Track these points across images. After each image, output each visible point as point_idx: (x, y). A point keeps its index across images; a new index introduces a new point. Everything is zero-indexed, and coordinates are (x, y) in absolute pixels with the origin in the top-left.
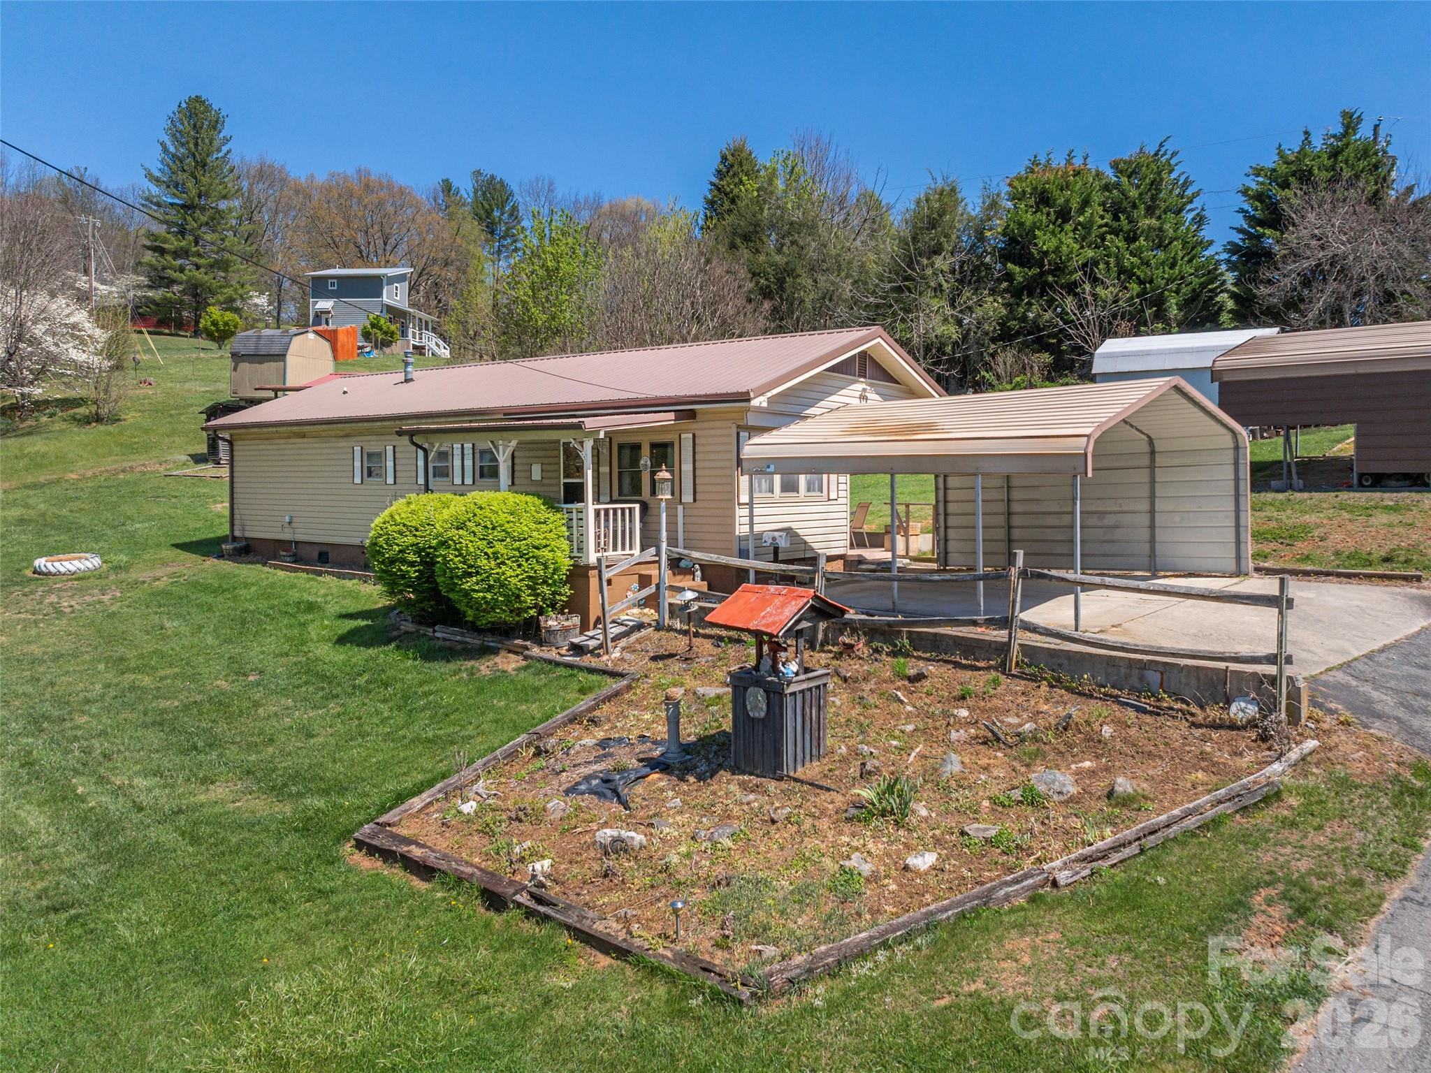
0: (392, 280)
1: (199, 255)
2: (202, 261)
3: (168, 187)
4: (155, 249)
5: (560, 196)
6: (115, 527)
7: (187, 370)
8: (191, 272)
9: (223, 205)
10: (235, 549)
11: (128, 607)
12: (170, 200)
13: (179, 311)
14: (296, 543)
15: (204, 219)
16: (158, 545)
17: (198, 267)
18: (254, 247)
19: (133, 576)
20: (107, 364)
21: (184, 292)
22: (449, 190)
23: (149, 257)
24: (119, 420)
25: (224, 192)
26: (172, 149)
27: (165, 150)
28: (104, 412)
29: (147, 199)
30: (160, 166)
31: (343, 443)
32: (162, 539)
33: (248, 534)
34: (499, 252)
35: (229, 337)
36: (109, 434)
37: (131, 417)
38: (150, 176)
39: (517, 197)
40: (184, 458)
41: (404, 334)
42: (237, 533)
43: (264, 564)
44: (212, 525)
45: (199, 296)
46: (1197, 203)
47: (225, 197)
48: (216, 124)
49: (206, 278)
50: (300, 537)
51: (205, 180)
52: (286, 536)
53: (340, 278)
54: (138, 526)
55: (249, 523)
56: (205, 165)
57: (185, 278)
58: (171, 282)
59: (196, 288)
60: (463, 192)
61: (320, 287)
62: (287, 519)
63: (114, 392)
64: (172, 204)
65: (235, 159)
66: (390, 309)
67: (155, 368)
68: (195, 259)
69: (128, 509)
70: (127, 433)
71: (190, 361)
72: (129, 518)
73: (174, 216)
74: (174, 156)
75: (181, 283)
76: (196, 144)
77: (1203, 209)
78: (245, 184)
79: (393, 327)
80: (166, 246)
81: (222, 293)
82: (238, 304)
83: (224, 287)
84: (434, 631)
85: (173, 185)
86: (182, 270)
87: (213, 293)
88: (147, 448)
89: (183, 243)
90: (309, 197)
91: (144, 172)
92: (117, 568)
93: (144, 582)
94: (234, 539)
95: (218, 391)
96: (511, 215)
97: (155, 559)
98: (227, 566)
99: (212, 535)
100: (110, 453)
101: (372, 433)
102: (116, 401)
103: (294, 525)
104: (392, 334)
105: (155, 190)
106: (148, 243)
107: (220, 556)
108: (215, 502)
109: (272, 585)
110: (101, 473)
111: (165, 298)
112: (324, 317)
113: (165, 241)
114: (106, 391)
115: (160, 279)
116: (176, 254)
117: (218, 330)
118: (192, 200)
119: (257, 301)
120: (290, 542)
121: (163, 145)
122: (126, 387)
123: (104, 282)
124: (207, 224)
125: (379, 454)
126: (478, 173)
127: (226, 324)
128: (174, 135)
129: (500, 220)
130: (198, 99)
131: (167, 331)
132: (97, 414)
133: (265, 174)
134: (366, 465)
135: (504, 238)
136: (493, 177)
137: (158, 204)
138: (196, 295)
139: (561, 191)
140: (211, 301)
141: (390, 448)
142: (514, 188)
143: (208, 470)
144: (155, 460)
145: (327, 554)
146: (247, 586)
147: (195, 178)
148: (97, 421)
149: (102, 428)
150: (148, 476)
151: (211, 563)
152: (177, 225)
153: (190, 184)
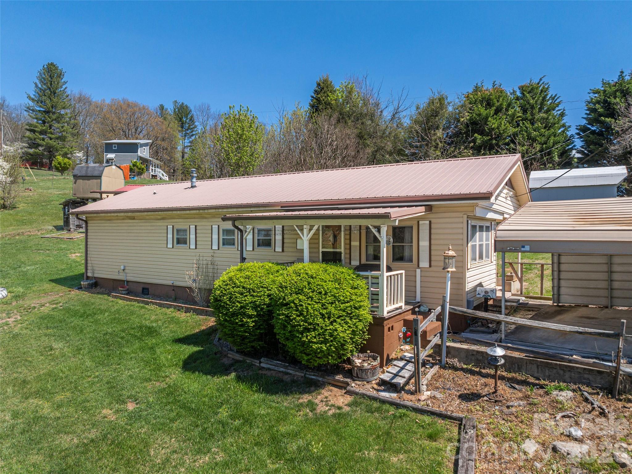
0: (142, 145)
1: (52, 133)
2: (53, 136)
3: (38, 102)
4: (31, 131)
5: (212, 112)
6: (15, 269)
7: (49, 184)
8: (47, 140)
9: (63, 112)
10: (89, 284)
11: (26, 328)
12: (38, 109)
13: (42, 159)
14: (128, 282)
15: (54, 117)
16: (41, 280)
17: (51, 139)
18: (76, 131)
19: (27, 303)
20: (9, 179)
21: (44, 150)
22: (163, 109)
23: (28, 134)
24: (15, 208)
25: (64, 106)
26: (40, 86)
27: (36, 86)
28: (7, 203)
29: (28, 108)
30: (34, 93)
31: (160, 223)
32: (44, 276)
33: (96, 275)
34: (185, 136)
35: (66, 170)
36: (11, 215)
37: (21, 206)
38: (29, 97)
39: (193, 112)
40: (51, 228)
41: (148, 169)
42: (89, 274)
43: (109, 295)
44: (71, 267)
45: (51, 151)
46: (561, 107)
47: (64, 108)
48: (60, 75)
49: (55, 143)
50: (130, 278)
51: (55, 100)
52: (121, 277)
53: (118, 144)
54: (28, 268)
55: (97, 269)
56: (55, 93)
57: (45, 143)
58: (38, 145)
59: (50, 148)
60: (169, 110)
61: (109, 148)
62: (122, 267)
63: (13, 194)
64: (39, 111)
65: (68, 92)
66: (141, 158)
67: (32, 183)
68: (50, 135)
69: (22, 257)
70: (20, 214)
71: (49, 180)
72: (23, 263)
73: (39, 115)
74: (40, 89)
75: (43, 146)
76: (51, 84)
77: (564, 110)
78: (73, 103)
79: (143, 167)
80: (36, 129)
81: (62, 151)
82: (69, 156)
83: (63, 148)
84: (260, 362)
85: (40, 102)
86: (43, 140)
87: (57, 150)
88: (31, 222)
89: (44, 128)
90: (102, 109)
91: (27, 96)
92: (17, 297)
93: (35, 308)
94: (88, 278)
95: (65, 194)
96: (191, 120)
97: (40, 291)
98: (85, 296)
99: (71, 274)
100: (11, 225)
101: (180, 217)
102: (14, 198)
103: (126, 271)
104: (143, 169)
105: (31, 104)
106: (28, 127)
107: (80, 288)
108: (71, 253)
109: (118, 311)
110: (6, 236)
111: (35, 152)
112: (111, 161)
113: (36, 127)
114: (9, 193)
115: (34, 145)
116: (41, 133)
117: (61, 167)
118: (49, 109)
119: (78, 155)
120: (124, 281)
121: (36, 84)
122: (18, 191)
123: (6, 145)
124: (55, 120)
125: (185, 230)
126: (176, 102)
127: (65, 164)
128: (40, 80)
129: (186, 122)
130: (52, 64)
131: (36, 168)
132: (4, 204)
133: (81, 99)
134: (175, 237)
135: (187, 130)
136: (183, 103)
137: (33, 110)
138: (50, 152)
139: (213, 110)
140: (56, 154)
141: (193, 227)
142: (192, 108)
143: (64, 234)
144: (35, 229)
145: (148, 289)
146: (102, 312)
147: (51, 99)
148: (4, 208)
149: (6, 211)
150: (32, 237)
151: (75, 293)
152: (41, 119)
153: (48, 102)
